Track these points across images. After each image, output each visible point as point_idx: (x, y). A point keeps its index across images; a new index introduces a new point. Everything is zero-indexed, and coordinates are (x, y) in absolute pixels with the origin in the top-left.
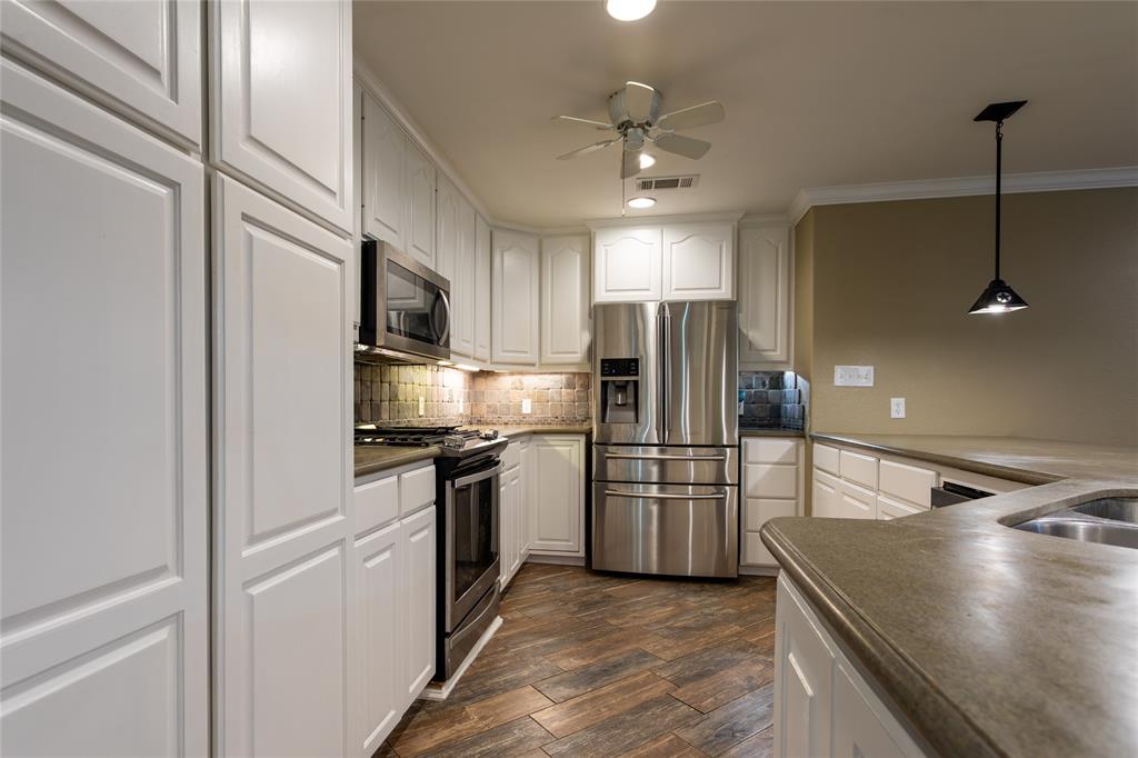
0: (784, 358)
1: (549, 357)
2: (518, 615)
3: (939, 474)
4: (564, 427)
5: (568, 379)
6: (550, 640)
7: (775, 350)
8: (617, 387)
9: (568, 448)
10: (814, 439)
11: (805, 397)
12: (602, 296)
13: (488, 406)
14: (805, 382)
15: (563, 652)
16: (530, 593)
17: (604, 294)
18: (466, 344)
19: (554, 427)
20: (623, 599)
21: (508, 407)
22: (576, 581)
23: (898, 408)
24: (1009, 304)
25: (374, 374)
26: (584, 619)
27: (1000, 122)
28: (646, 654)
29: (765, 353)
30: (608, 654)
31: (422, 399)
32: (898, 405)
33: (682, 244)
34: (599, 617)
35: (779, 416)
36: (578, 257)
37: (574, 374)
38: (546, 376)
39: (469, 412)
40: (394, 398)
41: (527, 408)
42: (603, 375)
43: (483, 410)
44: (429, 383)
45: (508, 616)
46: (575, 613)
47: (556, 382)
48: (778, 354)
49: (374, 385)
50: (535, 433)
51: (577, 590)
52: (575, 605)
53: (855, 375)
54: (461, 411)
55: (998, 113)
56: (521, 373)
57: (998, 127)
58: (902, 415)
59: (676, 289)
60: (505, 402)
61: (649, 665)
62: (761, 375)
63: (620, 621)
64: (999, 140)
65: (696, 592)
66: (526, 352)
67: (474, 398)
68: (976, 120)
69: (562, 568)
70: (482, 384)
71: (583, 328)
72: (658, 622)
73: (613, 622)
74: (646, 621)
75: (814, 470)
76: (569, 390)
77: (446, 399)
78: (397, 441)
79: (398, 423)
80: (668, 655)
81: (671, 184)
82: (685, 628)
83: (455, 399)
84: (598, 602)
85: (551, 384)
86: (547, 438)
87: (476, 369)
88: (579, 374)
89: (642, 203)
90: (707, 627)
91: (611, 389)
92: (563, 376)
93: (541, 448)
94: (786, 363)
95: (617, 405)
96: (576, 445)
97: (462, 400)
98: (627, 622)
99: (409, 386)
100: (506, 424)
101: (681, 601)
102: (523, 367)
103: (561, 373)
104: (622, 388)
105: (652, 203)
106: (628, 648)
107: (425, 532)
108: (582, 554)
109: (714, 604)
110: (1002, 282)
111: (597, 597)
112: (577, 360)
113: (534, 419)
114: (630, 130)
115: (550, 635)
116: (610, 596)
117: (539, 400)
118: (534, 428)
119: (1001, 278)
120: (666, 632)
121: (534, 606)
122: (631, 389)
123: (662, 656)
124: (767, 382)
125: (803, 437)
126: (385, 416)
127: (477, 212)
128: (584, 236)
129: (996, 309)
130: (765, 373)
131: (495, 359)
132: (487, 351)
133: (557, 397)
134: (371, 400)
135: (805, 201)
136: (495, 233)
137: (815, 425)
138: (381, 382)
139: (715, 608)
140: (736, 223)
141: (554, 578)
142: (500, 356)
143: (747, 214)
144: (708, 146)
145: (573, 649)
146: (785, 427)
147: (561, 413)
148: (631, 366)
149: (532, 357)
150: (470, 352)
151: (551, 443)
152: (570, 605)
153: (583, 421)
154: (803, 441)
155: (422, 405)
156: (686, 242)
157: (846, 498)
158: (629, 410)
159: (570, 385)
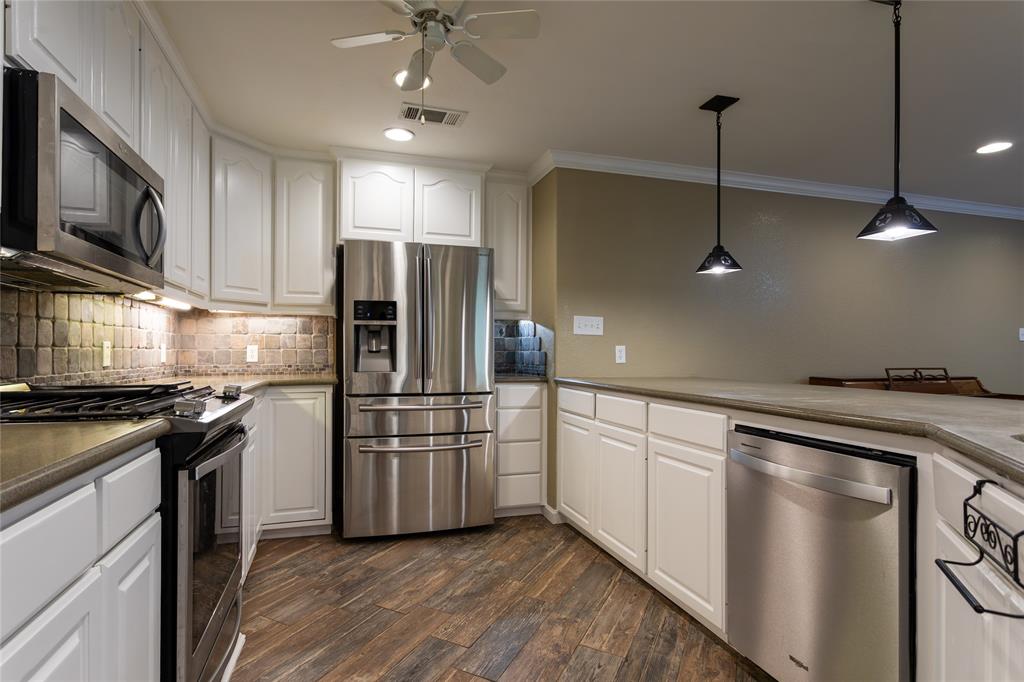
0: (524, 308)
1: (284, 296)
2: (264, 623)
3: (729, 418)
4: (299, 378)
5: (304, 323)
6: (318, 653)
7: (516, 300)
8: (370, 332)
9: (312, 401)
10: (558, 383)
11: (545, 345)
12: (348, 232)
13: (200, 354)
14: (547, 331)
15: (341, 668)
16: (272, 585)
17: (351, 230)
18: (180, 273)
19: (286, 378)
20: (388, 570)
21: (228, 354)
22: (326, 555)
23: (621, 354)
24: (728, 267)
25: (24, 305)
26: (352, 607)
27: (719, 113)
28: (439, 644)
29: (507, 303)
30: (398, 654)
31: (107, 344)
32: (620, 351)
33: (434, 188)
34: (370, 601)
35: (514, 362)
36: (321, 186)
37: (311, 317)
38: (277, 319)
39: (174, 362)
40: (60, 341)
41: (252, 355)
42: (356, 318)
43: (192, 358)
44: (120, 322)
45: (252, 628)
46: (338, 602)
47: (290, 326)
48: (519, 304)
49: (24, 324)
50: (271, 385)
51: (331, 568)
52: (336, 590)
53: (588, 325)
54: (163, 359)
55: (719, 104)
56: (245, 315)
57: (718, 118)
58: (623, 360)
59: (428, 233)
60: (223, 348)
61: (449, 660)
62: (499, 324)
63: (396, 602)
64: (719, 128)
65: (459, 546)
66: (256, 290)
67: (180, 344)
68: (702, 108)
69: (304, 540)
70: (191, 327)
71: (325, 265)
72: (437, 594)
73: (389, 605)
74: (423, 595)
75: (560, 412)
76: (306, 336)
77: (144, 344)
78: (80, 412)
79: (68, 378)
80: (464, 638)
81: (435, 117)
82: (468, 595)
83: (155, 344)
84: (359, 582)
85: (283, 328)
86: (284, 390)
87: (186, 307)
88: (317, 317)
89: (399, 135)
90: (489, 588)
91: (363, 334)
92: (298, 320)
93: (278, 403)
94: (525, 312)
95: (371, 352)
96: (321, 398)
97: (164, 346)
98: (403, 602)
99: (87, 326)
100: (225, 374)
101: (450, 561)
102: (253, 307)
103: (296, 316)
104: (375, 333)
105: (407, 137)
106: (417, 639)
107: (145, 563)
108: (329, 521)
109: (483, 558)
110: (722, 248)
111: (358, 573)
112: (319, 302)
113: (262, 368)
114: (431, 24)
115: (317, 645)
116: (372, 570)
117: (268, 345)
118: (269, 378)
119: (722, 244)
120: (451, 606)
121: (282, 604)
122: (385, 334)
123: (460, 641)
124: (504, 330)
125: (547, 381)
126: (45, 369)
127: (194, 107)
128: (329, 165)
129: (718, 270)
130: (502, 321)
131: (216, 295)
132: (206, 284)
133: (290, 343)
134: (18, 345)
135: (549, 162)
136: (217, 142)
137: (560, 370)
138: (38, 317)
139: (485, 563)
140: (484, 175)
141: (298, 556)
142: (222, 292)
143: (496, 168)
144: (503, 70)
145: (351, 659)
146: (521, 372)
147: (296, 361)
148: (386, 309)
149: (263, 295)
150: (186, 283)
151: (292, 396)
152: (329, 592)
153: (321, 370)
154: (545, 385)
155: (107, 352)
156: (438, 186)
157: (604, 439)
158: (384, 357)
159: (306, 330)
